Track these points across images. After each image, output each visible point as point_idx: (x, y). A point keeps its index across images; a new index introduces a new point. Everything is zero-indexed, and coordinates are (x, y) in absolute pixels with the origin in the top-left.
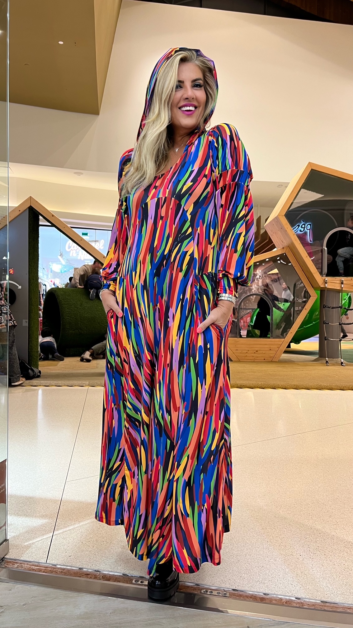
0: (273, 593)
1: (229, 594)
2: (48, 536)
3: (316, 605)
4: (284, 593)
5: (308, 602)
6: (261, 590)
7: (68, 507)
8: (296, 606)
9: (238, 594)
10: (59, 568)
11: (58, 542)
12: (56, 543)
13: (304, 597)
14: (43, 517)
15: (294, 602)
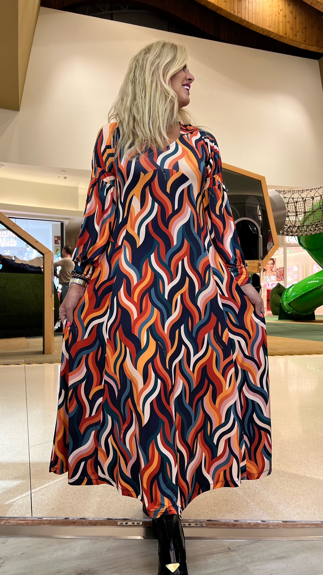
0: (242, 519)
1: (206, 524)
2: (27, 494)
3: (279, 525)
4: (251, 518)
5: (272, 523)
6: (232, 518)
7: (38, 468)
8: (263, 527)
9: (213, 523)
10: (45, 520)
11: (38, 498)
12: (36, 499)
13: (268, 519)
14: (15, 478)
15: (261, 524)
